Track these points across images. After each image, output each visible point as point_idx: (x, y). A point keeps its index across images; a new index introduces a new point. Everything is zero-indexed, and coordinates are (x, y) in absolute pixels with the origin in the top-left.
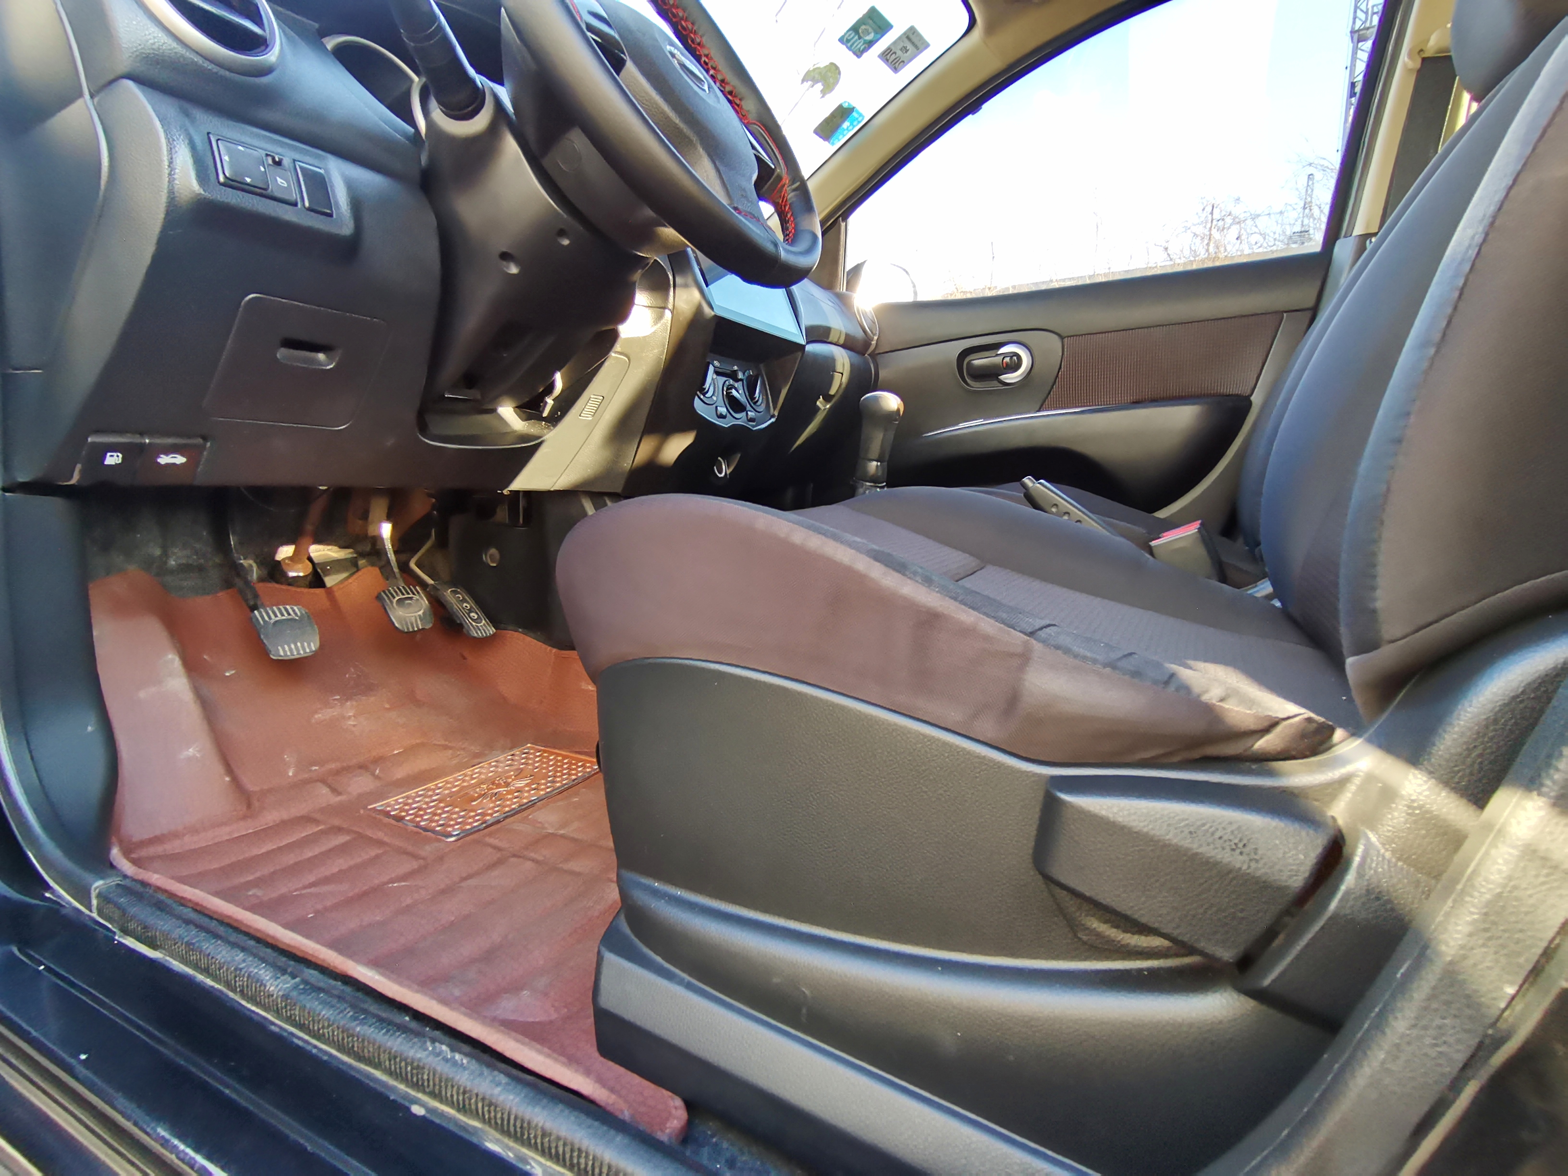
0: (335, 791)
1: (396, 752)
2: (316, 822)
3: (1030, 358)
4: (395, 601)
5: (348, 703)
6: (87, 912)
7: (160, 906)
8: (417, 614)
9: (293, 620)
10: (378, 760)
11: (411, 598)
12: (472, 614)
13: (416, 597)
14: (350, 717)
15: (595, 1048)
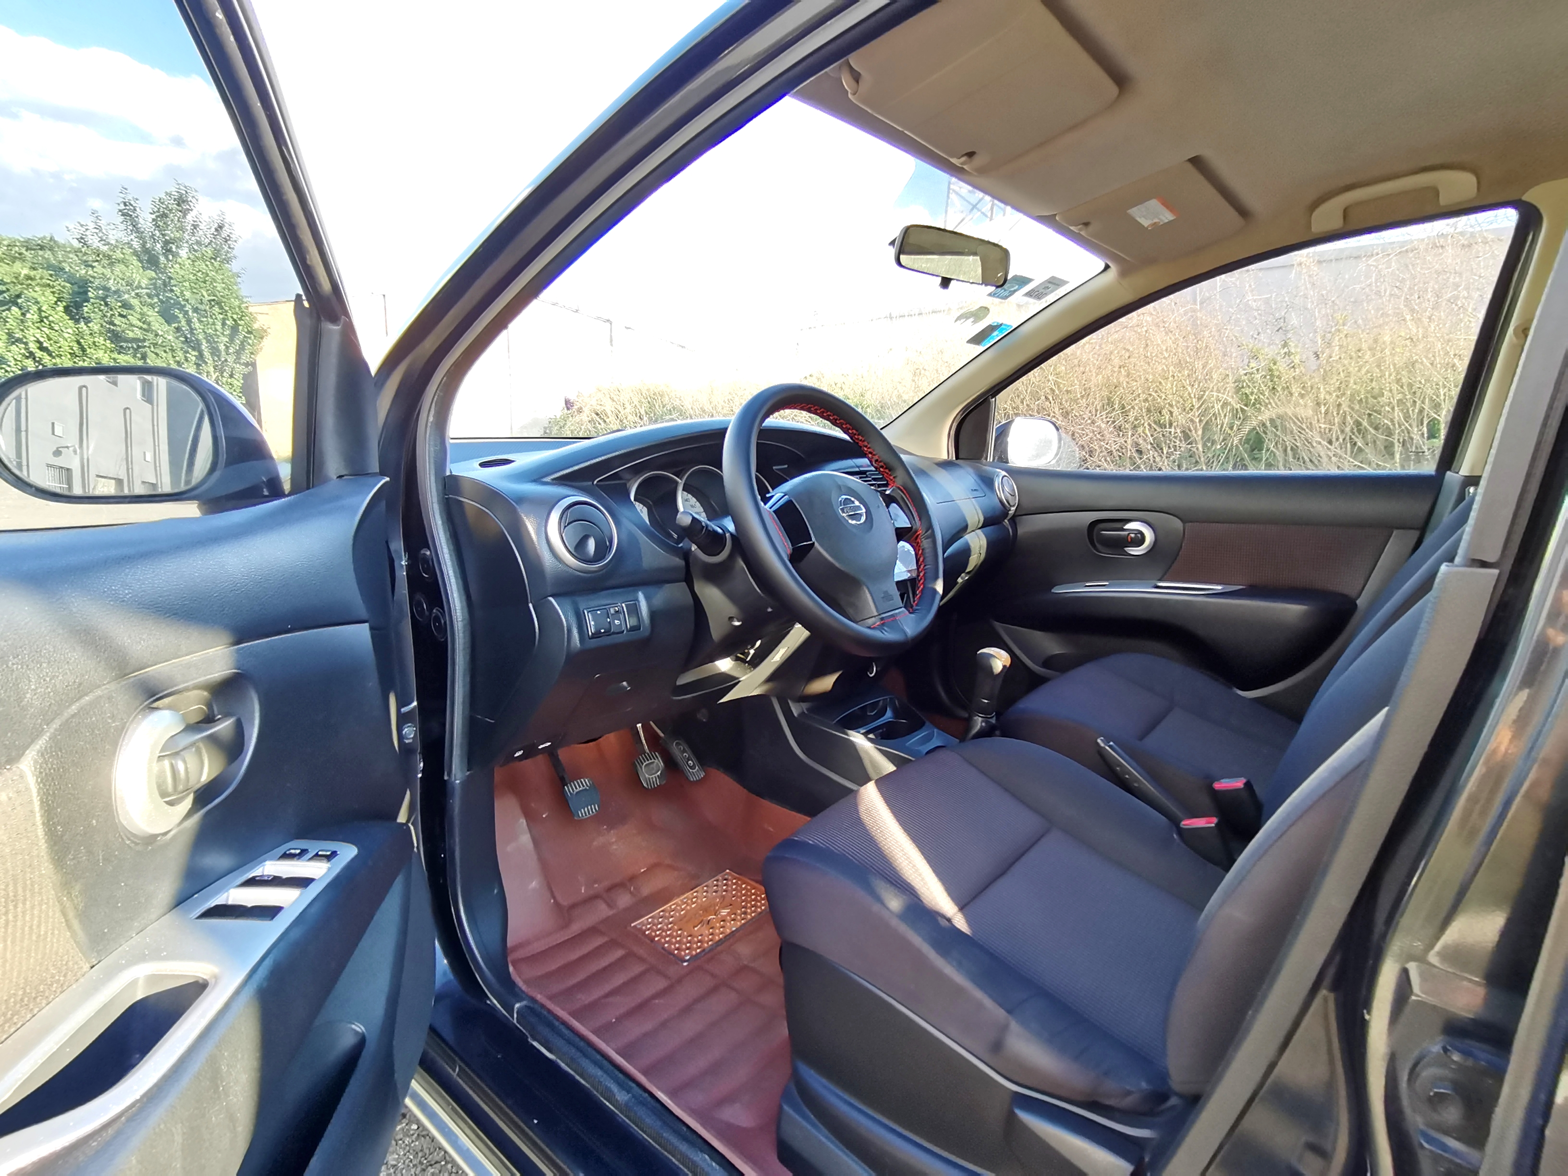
0: (610, 906)
1: (642, 870)
2: (602, 933)
3: (1152, 532)
4: (645, 764)
5: (612, 832)
6: (511, 1019)
7: (550, 1026)
8: (656, 775)
9: (586, 789)
10: (632, 878)
11: (653, 763)
12: (690, 762)
13: (656, 761)
14: (613, 843)
15: (776, 1157)
